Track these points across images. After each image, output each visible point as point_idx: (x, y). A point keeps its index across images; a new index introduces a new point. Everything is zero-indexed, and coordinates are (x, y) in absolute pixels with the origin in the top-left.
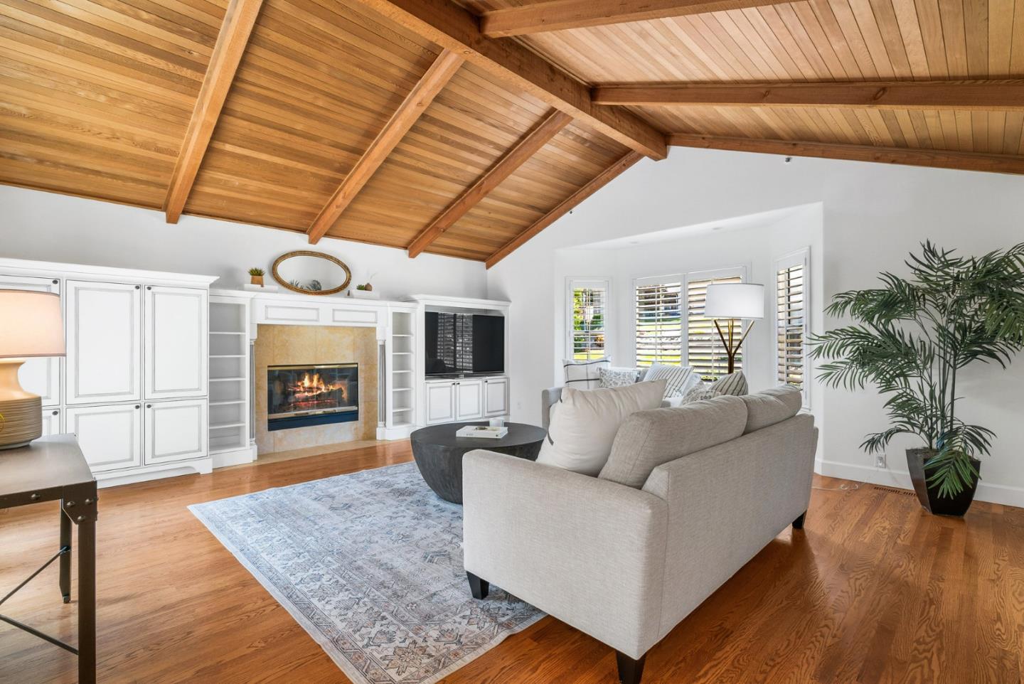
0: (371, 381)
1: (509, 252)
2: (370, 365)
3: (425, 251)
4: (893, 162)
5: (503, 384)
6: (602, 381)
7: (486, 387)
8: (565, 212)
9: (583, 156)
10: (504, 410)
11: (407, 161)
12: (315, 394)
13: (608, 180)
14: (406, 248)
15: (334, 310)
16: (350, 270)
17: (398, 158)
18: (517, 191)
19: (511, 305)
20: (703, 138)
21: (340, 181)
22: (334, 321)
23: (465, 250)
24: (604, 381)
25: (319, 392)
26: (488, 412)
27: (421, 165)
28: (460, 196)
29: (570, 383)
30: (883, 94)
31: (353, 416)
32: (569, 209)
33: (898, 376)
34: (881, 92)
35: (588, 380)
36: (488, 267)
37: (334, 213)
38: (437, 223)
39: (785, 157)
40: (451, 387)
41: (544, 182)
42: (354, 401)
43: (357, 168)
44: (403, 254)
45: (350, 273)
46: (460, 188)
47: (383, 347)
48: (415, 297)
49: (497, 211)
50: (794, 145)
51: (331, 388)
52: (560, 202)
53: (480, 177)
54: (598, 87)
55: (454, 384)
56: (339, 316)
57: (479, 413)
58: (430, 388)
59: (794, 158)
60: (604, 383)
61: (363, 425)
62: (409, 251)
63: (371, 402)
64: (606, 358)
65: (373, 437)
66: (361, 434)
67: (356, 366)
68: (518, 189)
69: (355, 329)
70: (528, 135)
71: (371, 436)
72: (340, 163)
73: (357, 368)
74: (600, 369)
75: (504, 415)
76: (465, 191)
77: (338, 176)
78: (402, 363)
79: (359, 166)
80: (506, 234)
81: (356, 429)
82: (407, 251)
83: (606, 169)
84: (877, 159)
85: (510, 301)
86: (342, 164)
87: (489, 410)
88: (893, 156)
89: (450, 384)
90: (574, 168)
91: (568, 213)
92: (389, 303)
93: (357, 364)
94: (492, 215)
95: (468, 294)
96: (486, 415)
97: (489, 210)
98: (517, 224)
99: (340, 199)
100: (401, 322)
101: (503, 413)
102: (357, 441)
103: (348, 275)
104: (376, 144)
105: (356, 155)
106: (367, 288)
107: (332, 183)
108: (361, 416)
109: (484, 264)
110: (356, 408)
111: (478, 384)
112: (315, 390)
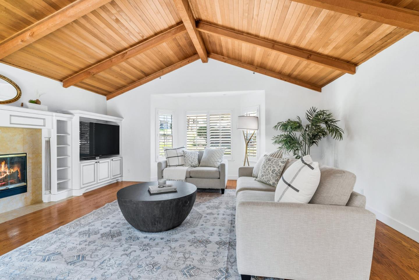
0: (37, 164)
1: (123, 93)
2: (37, 153)
3: (76, 85)
4: (285, 81)
5: (119, 161)
6: (185, 156)
7: (112, 163)
8: (157, 77)
9: (175, 53)
10: (120, 174)
11: (88, 26)
12: (2, 177)
13: (181, 66)
14: (61, 81)
15: (11, 115)
16: (20, 88)
17: (83, 21)
18: (140, 62)
19: (123, 120)
20: (224, 58)
21: (29, 23)
22: (11, 124)
23: (98, 88)
24: (186, 156)
25: (5, 175)
26: (113, 176)
27: (95, 31)
28: (110, 57)
29: (169, 158)
30: (311, 56)
31: (23, 189)
32: (159, 76)
33: (296, 150)
34: (310, 56)
35: (178, 156)
36: (108, 99)
37: (18, 45)
38: (89, 69)
39: (253, 72)
40: (94, 164)
41: (153, 61)
42: (24, 178)
43: (49, 19)
44: (59, 84)
45: (20, 90)
46: (111, 52)
47: (48, 142)
48: (71, 111)
49: (125, 70)
50: (256, 68)
51: (12, 170)
52: (155, 72)
53: (126, 49)
54: (200, 22)
55: (96, 162)
56: (15, 120)
57: (108, 177)
58: (83, 166)
59: (256, 73)
60: (187, 157)
61: (31, 195)
62: (63, 83)
63: (37, 179)
64: (183, 146)
65: (40, 202)
66: (29, 201)
67: (25, 155)
68: (140, 61)
69: (24, 130)
70: (159, 34)
71: (38, 201)
72: (36, 10)
73: (26, 156)
74: (183, 151)
75: (121, 176)
76: (114, 55)
77: (31, 19)
78: (61, 152)
79: (52, 17)
80: (122, 82)
81: (26, 198)
82: (62, 83)
83: (180, 61)
84: (281, 79)
85: (122, 118)
86: (37, 11)
87: (113, 175)
88: (285, 79)
89: (94, 163)
90: (169, 57)
91: (159, 78)
92: (54, 114)
93: (26, 154)
94: (123, 72)
95: (97, 112)
96: (112, 178)
97: (122, 68)
98: (131, 79)
99: (27, 36)
100: (61, 126)
101: (120, 175)
102: (27, 206)
103: (19, 92)
104: (72, 7)
105: (52, 9)
106: (37, 102)
107: (22, 23)
108: (29, 189)
109: (105, 97)
110: (25, 184)
111: (108, 162)
112: (2, 174)
